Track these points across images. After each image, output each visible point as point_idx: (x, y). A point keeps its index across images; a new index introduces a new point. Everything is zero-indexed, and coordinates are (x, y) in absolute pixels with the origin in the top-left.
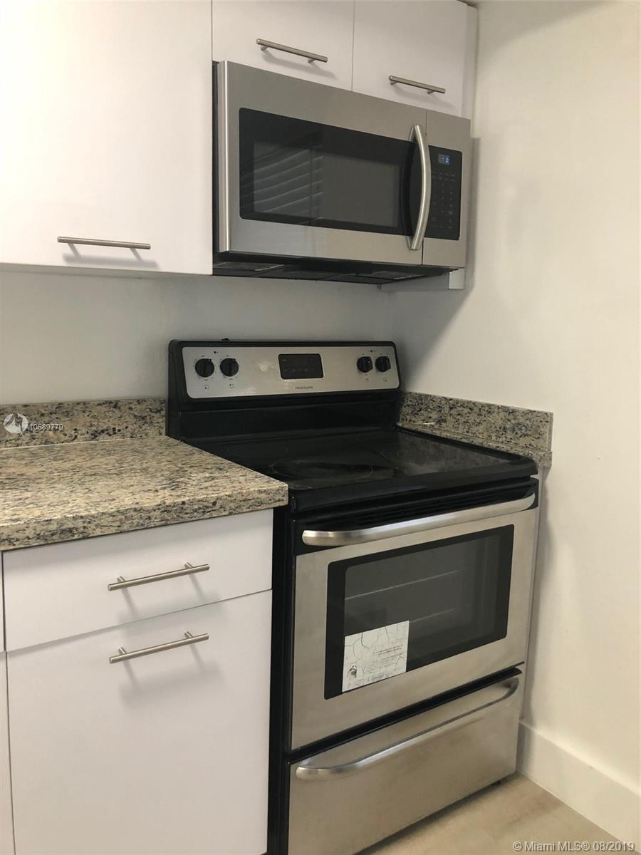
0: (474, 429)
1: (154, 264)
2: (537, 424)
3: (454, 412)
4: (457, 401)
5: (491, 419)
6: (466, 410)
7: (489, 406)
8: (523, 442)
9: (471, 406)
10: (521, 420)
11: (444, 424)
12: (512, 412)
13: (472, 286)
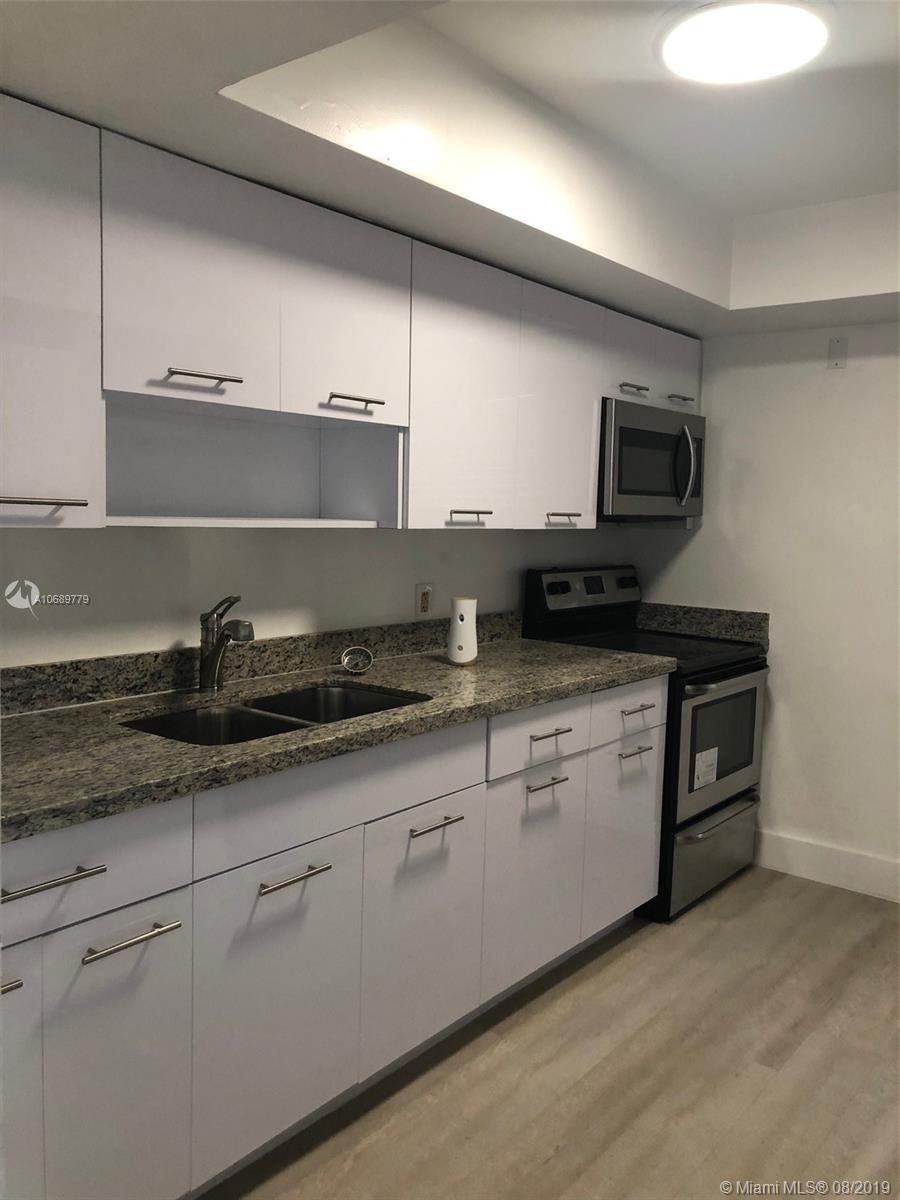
0: (706, 628)
1: (575, 525)
2: (760, 621)
3: (687, 616)
4: (691, 608)
5: (721, 619)
6: (699, 615)
7: (719, 610)
8: (747, 634)
9: (703, 611)
10: (745, 619)
11: (678, 625)
12: (739, 614)
13: (700, 527)
